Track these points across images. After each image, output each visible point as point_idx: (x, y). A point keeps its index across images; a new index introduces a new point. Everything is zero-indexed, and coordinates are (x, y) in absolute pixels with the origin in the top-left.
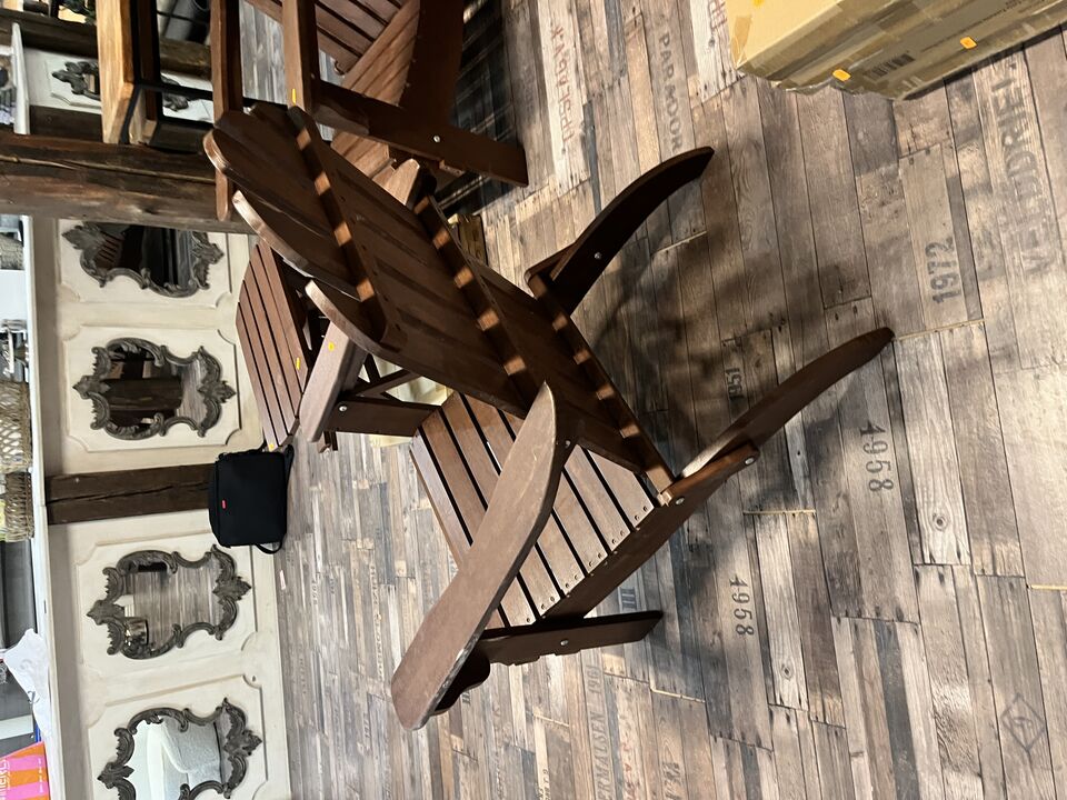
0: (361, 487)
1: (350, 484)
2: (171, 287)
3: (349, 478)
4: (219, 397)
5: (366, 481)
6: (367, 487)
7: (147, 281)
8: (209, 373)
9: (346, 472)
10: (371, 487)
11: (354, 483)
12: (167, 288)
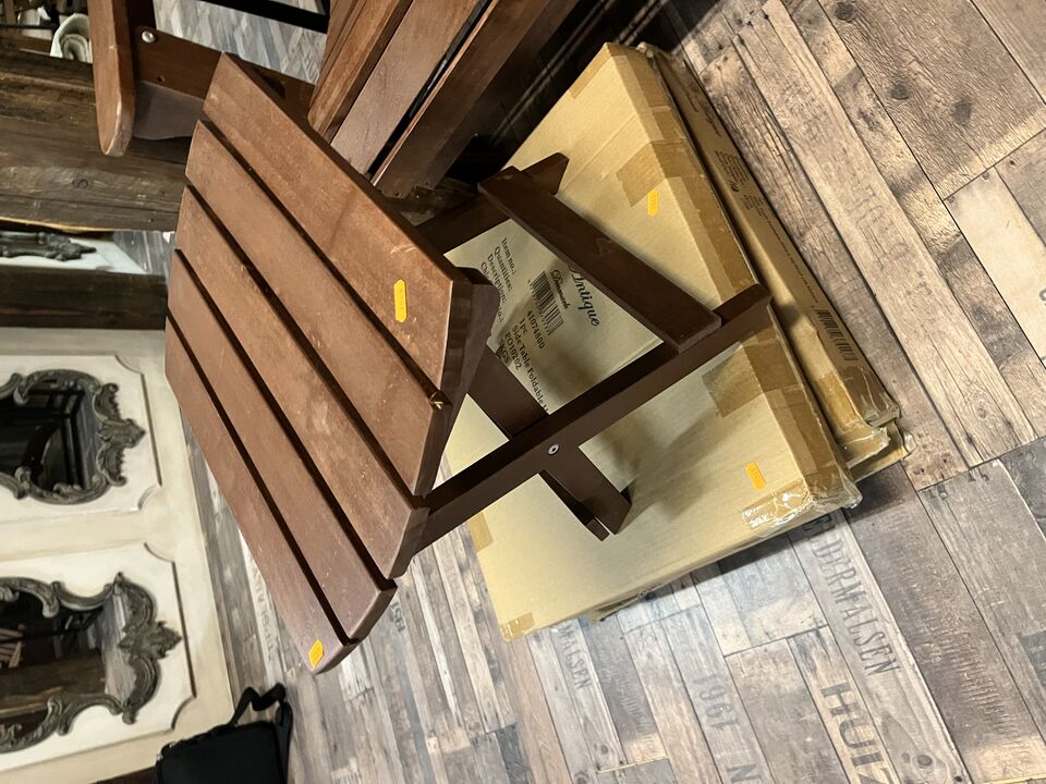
0: (448, 748)
1: (422, 747)
2: (65, 489)
3: (418, 735)
4: (154, 650)
5: (460, 732)
6: (465, 743)
7: (26, 485)
8: (134, 613)
9: (407, 724)
10: (475, 742)
11: (431, 742)
12: (58, 492)
